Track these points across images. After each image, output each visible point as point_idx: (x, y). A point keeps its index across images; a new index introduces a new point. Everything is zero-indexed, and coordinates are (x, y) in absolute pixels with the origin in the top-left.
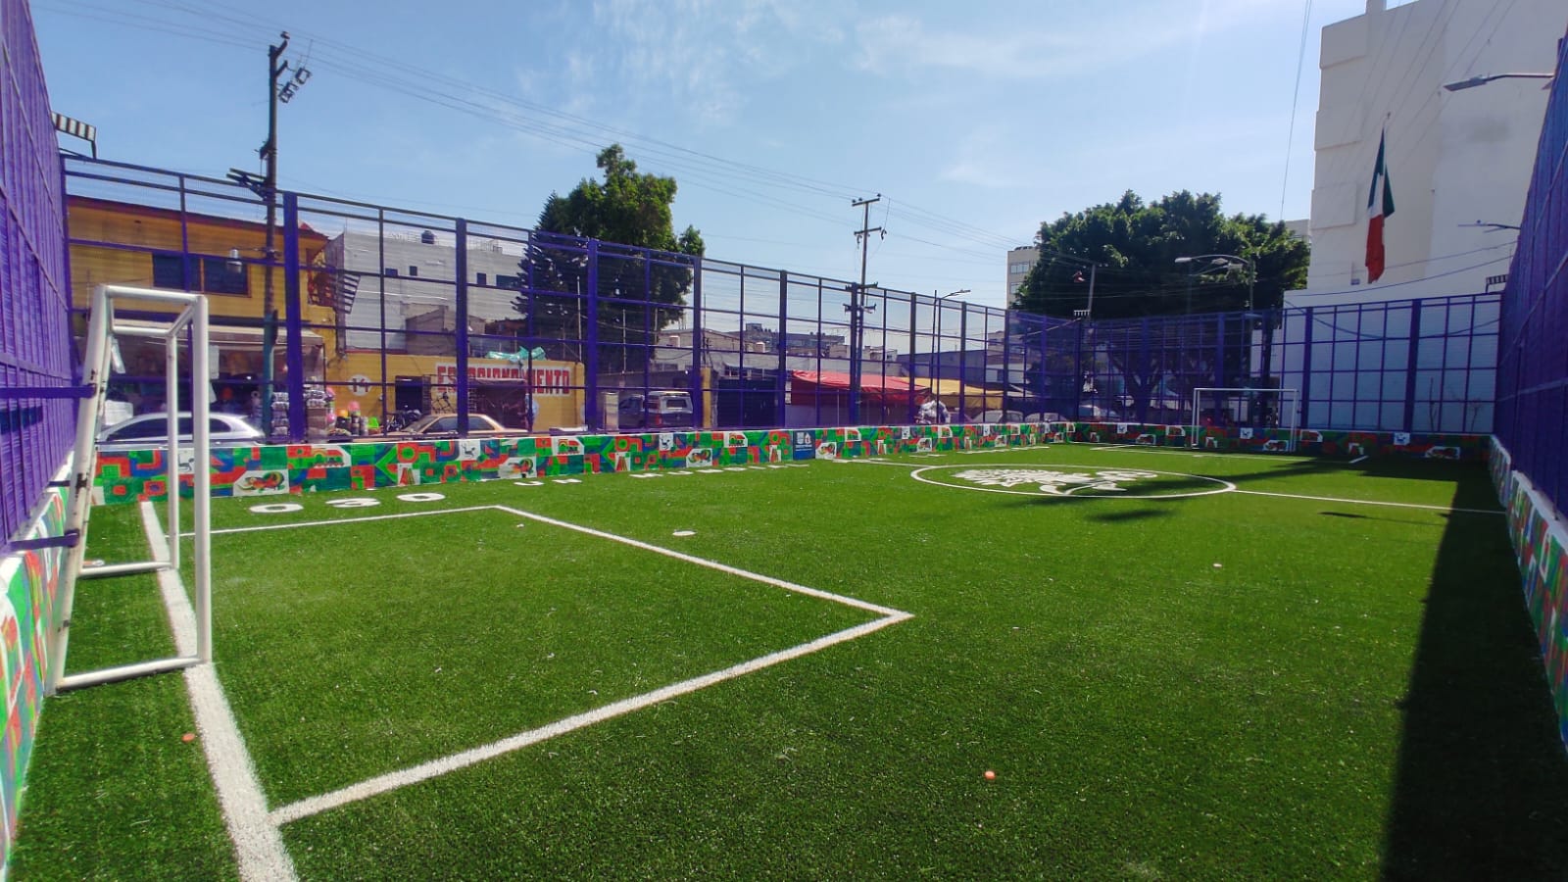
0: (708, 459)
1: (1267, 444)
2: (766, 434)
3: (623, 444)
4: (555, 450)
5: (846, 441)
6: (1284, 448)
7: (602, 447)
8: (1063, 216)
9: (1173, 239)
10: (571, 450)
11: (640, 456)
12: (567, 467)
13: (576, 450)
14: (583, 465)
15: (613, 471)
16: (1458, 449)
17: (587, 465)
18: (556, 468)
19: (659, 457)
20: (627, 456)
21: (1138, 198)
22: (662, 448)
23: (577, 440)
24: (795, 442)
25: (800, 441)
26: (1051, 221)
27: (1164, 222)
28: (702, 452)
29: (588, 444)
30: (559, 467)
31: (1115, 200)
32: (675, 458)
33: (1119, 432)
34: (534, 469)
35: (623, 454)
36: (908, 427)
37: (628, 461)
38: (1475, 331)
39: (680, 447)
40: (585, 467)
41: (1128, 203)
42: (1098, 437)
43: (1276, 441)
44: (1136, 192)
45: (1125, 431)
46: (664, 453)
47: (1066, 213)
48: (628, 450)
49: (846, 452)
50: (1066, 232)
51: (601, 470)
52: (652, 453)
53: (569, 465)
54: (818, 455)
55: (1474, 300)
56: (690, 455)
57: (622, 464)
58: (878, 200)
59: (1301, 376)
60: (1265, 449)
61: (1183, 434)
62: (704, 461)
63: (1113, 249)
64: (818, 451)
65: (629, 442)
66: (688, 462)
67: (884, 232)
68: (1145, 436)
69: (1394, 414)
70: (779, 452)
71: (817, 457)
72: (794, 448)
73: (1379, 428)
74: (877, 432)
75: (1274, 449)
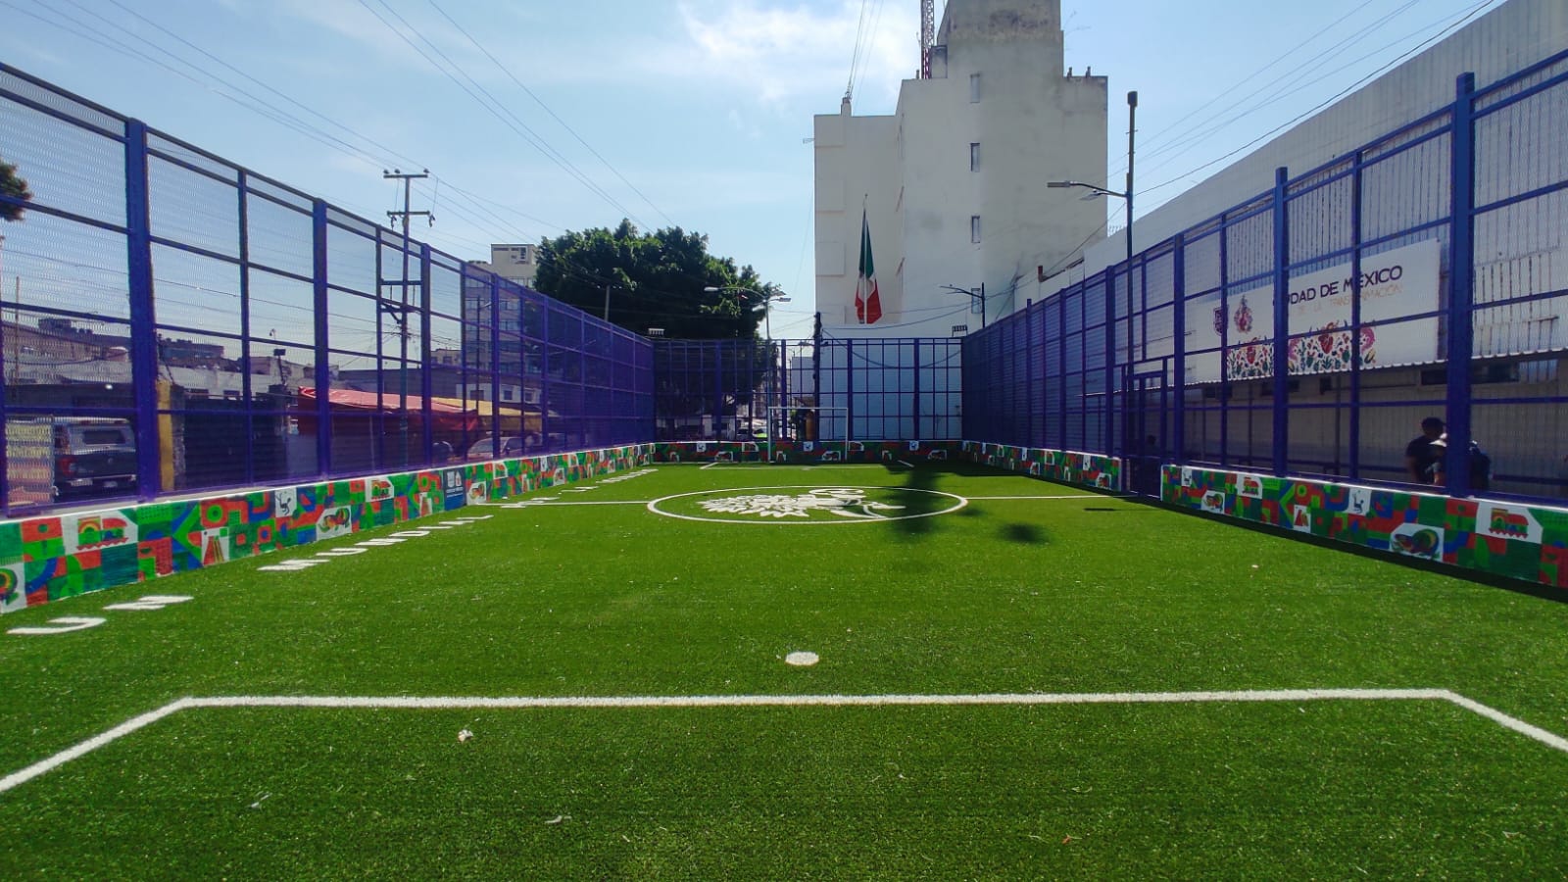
0: (345, 523)
1: (825, 455)
2: (414, 477)
3: (215, 513)
4: (70, 543)
5: (495, 478)
6: (838, 457)
7: (175, 525)
8: (565, 234)
9: (673, 269)
10: (109, 537)
11: (245, 532)
12: (101, 574)
13: (120, 537)
14: (136, 564)
15: (198, 565)
16: (945, 451)
17: (145, 563)
18: (75, 579)
19: (275, 530)
20: (223, 534)
21: (633, 227)
22: (279, 513)
23: (122, 517)
24: (446, 487)
25: (450, 485)
26: (553, 237)
27: (663, 253)
28: (338, 513)
29: (147, 521)
30: (80, 577)
31: (613, 228)
32: (302, 528)
33: (698, 450)
34: (20, 590)
35: (215, 532)
36: (545, 457)
37: (225, 544)
38: (936, 365)
39: (306, 508)
40: (141, 568)
41: (624, 230)
42: (678, 457)
43: (831, 452)
44: (632, 222)
45: (704, 449)
46: (283, 523)
47: (568, 231)
48: (224, 523)
49: (495, 492)
50: (573, 251)
51: (175, 568)
52: (264, 524)
53: (105, 569)
54: (470, 502)
55: (947, 342)
56: (321, 521)
57: (214, 550)
58: (426, 176)
59: (846, 395)
60: (824, 459)
61: (757, 449)
62: (340, 526)
63: (623, 273)
64: (469, 494)
65: (225, 508)
66: (318, 530)
67: (432, 218)
68: (723, 453)
69: (908, 425)
70: (429, 501)
71: (469, 504)
72: (446, 494)
73: (900, 439)
74: (521, 465)
75: (830, 459)
